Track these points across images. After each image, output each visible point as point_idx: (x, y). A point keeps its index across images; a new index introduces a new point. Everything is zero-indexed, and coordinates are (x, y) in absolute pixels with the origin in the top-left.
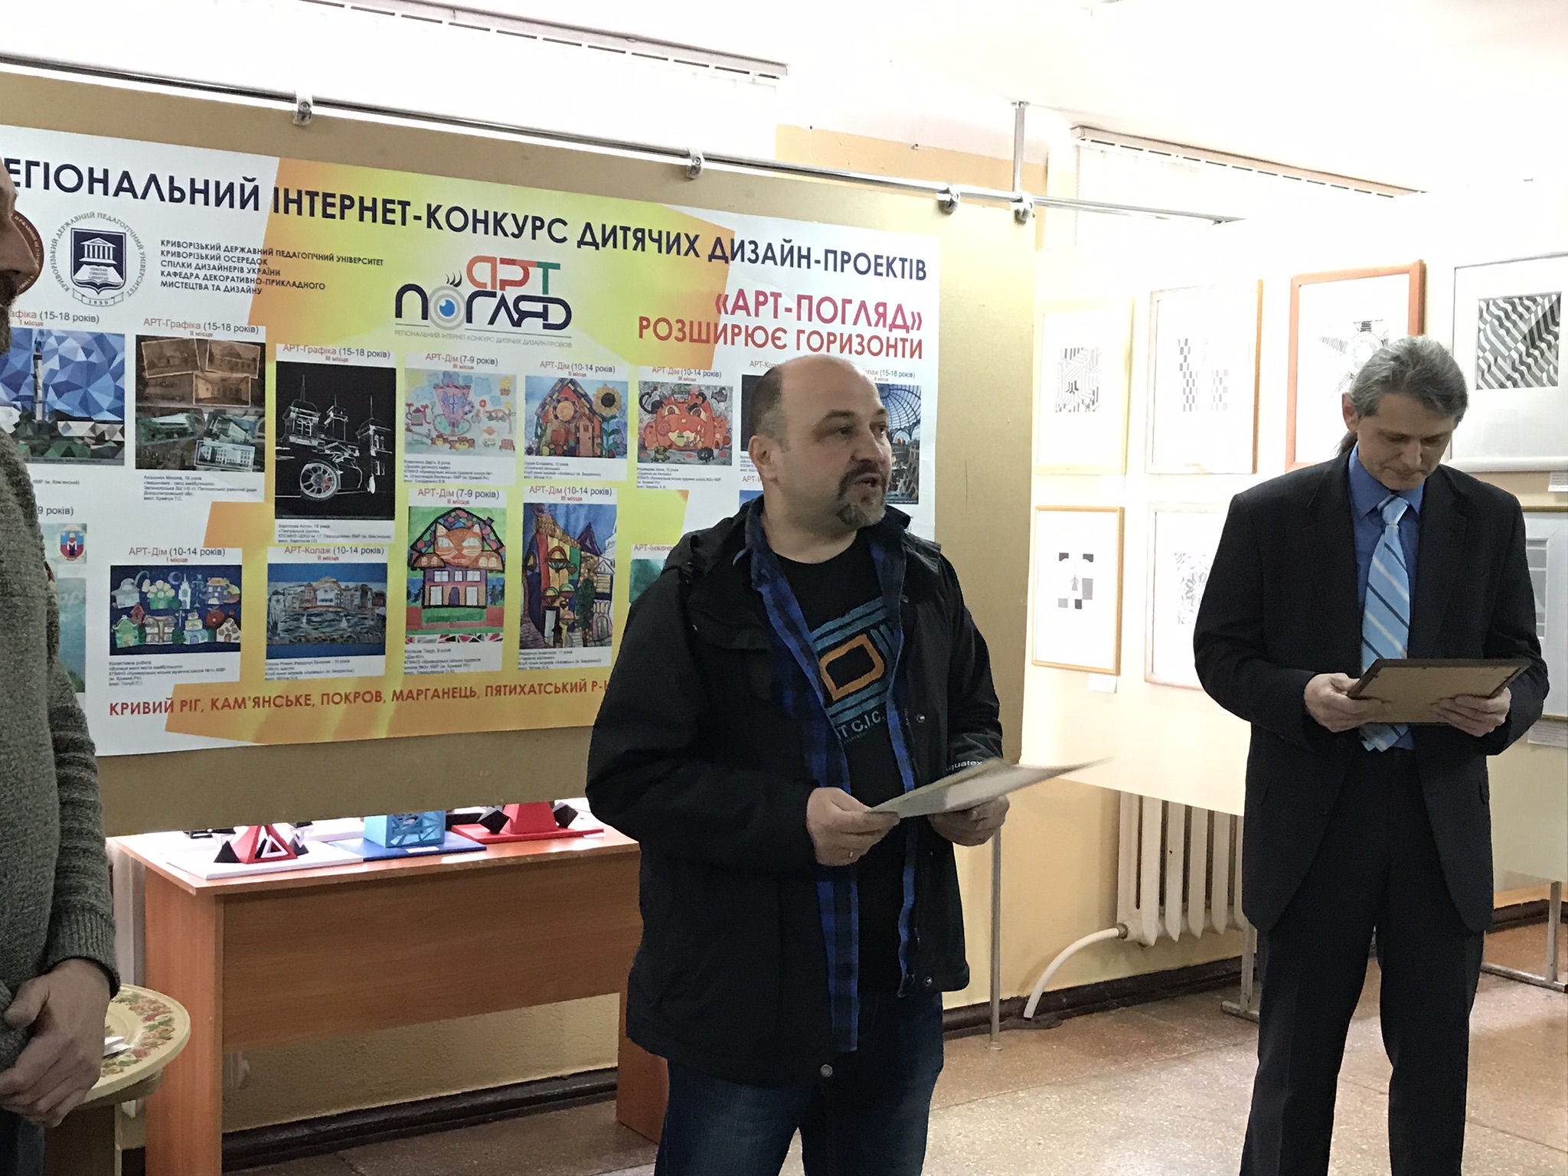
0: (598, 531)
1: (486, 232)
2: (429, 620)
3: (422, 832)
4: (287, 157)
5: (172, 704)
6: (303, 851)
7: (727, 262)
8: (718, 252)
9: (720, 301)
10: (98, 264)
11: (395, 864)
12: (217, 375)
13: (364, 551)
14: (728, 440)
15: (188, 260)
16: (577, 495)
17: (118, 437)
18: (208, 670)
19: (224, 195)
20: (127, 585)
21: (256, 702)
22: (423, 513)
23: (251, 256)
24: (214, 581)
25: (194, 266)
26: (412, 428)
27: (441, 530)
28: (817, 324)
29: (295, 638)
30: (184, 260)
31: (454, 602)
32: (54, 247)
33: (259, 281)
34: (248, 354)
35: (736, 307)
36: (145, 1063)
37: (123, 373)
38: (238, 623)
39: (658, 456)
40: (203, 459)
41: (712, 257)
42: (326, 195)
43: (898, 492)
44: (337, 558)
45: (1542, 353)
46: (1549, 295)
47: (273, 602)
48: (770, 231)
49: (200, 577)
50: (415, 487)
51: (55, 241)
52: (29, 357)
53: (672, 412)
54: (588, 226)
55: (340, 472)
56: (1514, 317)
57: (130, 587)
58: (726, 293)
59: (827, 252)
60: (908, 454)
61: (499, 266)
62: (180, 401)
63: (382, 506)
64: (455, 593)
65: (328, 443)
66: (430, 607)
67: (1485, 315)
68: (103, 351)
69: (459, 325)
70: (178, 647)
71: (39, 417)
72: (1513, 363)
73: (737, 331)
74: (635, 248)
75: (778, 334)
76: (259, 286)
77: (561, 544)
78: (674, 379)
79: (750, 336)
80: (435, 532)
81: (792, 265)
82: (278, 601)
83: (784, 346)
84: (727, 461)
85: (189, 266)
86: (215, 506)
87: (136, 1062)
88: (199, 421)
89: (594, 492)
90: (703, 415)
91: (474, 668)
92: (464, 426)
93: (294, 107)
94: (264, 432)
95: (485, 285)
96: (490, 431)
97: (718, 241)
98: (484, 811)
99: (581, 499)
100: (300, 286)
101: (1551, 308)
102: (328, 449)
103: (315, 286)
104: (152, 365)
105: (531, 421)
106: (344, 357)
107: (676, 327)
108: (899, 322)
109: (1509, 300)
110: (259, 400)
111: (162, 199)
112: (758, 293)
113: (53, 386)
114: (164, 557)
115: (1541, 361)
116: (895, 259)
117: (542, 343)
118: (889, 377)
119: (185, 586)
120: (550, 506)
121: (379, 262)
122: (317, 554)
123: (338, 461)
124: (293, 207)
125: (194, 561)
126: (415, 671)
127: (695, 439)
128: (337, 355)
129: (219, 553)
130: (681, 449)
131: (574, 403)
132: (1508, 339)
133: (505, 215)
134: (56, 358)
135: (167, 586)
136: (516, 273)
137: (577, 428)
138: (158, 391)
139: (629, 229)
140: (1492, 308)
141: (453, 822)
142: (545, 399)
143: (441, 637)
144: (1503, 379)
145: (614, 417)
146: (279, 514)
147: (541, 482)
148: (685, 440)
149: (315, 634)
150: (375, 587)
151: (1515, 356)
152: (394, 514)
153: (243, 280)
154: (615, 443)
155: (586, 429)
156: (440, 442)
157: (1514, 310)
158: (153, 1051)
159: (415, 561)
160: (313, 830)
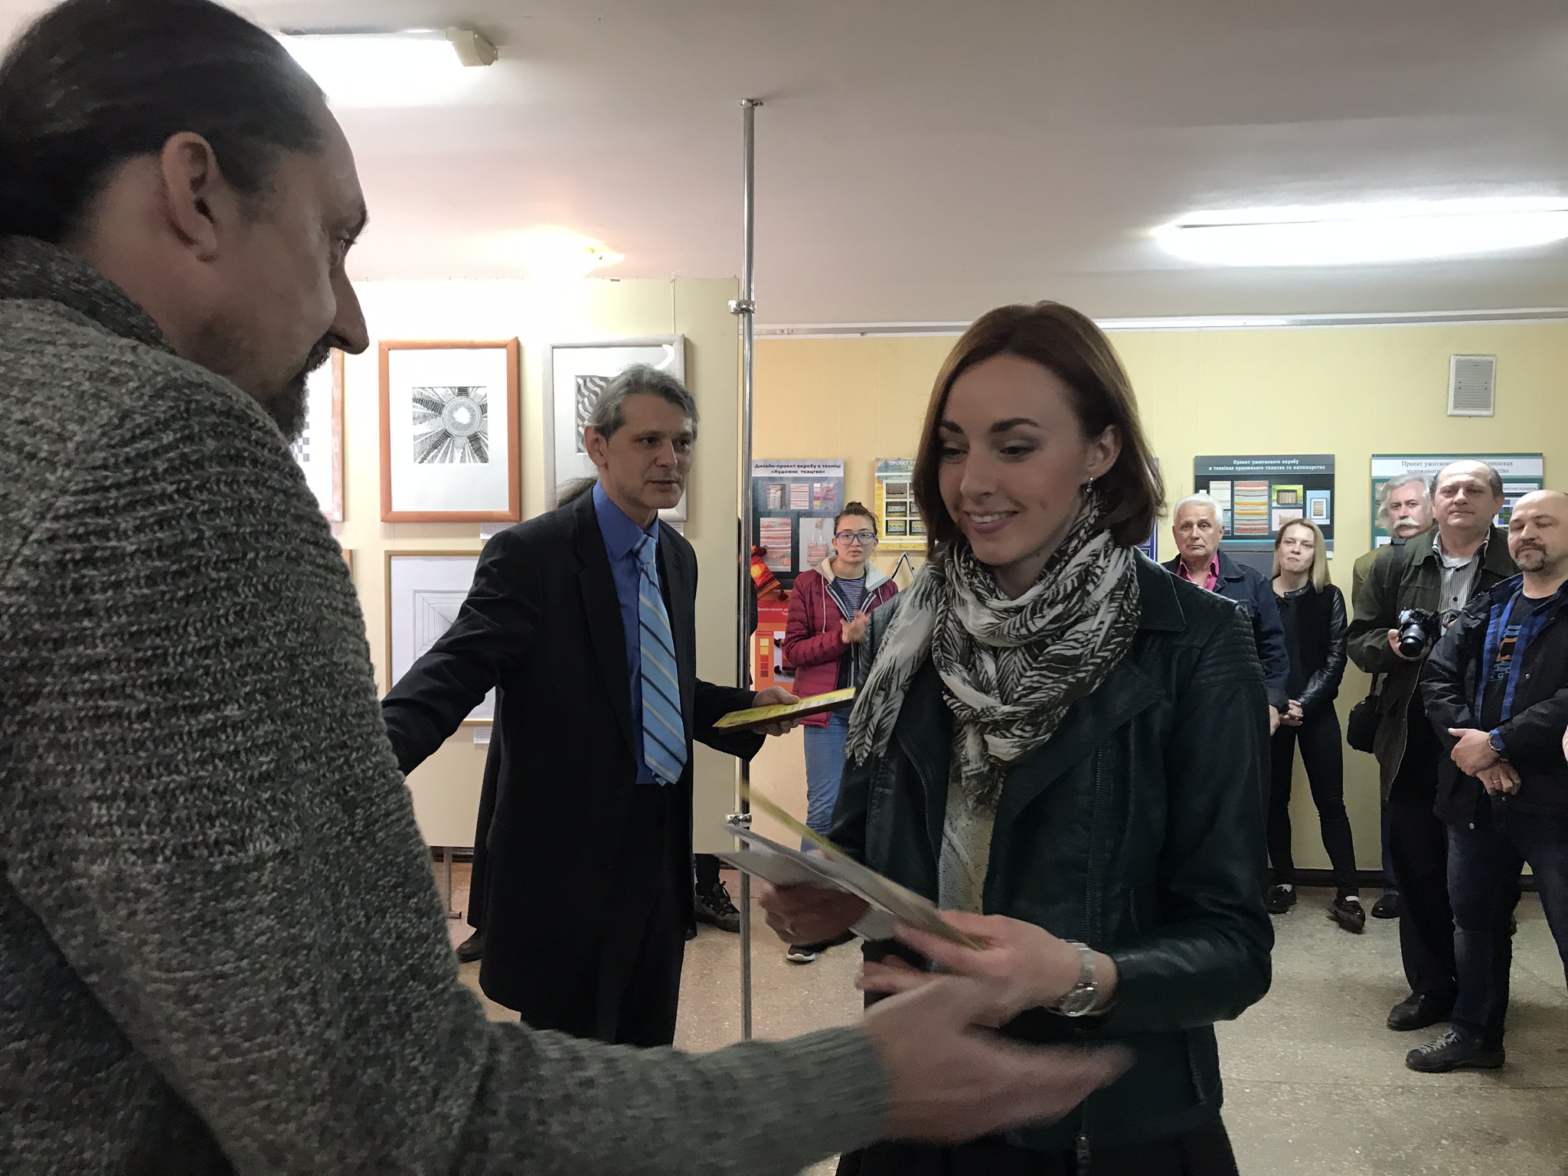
67: (583, 390)
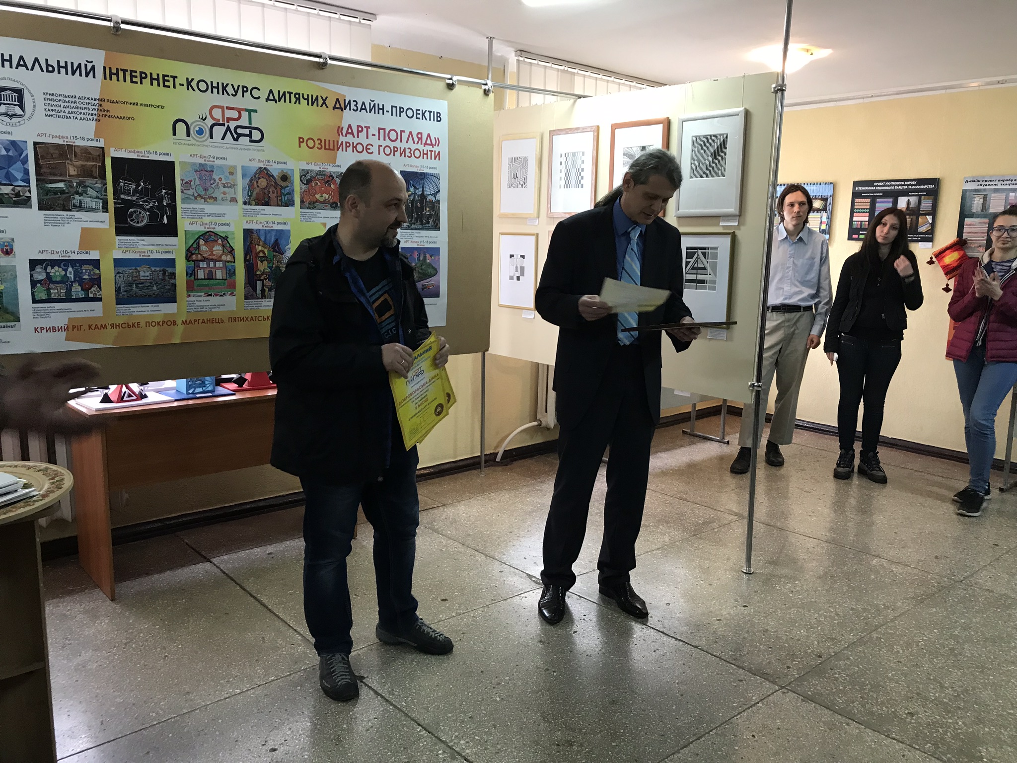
0: (282, 242)
1: (218, 93)
2: (198, 286)
3: (205, 387)
4: (109, 50)
5: (68, 327)
6: (145, 396)
7: (342, 111)
8: (338, 106)
9: (340, 130)
10: (10, 104)
11: (191, 402)
12: (80, 163)
13: (163, 252)
16: (270, 225)
17: (28, 194)
18: (85, 311)
19: (76, 70)
20: (38, 269)
21: (112, 326)
22: (192, 234)
24: (85, 267)
25: (62, 106)
26: (185, 191)
27: (202, 242)
28: (388, 142)
29: (130, 295)
30: (57, 103)
31: (210, 276)
33: (98, 115)
34: (95, 153)
35: (347, 133)
36: (47, 500)
37: (28, 160)
38: (100, 288)
39: (311, 206)
40: (75, 206)
41: (334, 108)
42: (131, 71)
43: (430, 225)
44: (149, 256)
45: (719, 162)
46: (723, 135)
47: (117, 277)
48: (363, 96)
49: (78, 265)
50: (187, 221)
53: (317, 184)
54: (271, 91)
55: (148, 213)
56: (708, 145)
57: (41, 270)
58: (342, 126)
59: (392, 107)
60: (435, 205)
62: (60, 176)
63: (171, 230)
64: (211, 273)
65: (141, 198)
66: (198, 279)
67: (695, 143)
68: (16, 150)
69: (206, 140)
70: (69, 299)
72: (707, 166)
73: (348, 145)
74: (295, 103)
75: (368, 147)
76: (99, 118)
77: (263, 249)
78: (317, 168)
79: (355, 147)
80: (199, 243)
81: (375, 113)
82: (120, 277)
83: (372, 153)
85: (60, 106)
86: (84, 230)
87: (41, 500)
88: (72, 187)
89: (278, 223)
91: (222, 309)
92: (211, 191)
93: (111, 24)
94: (106, 192)
95: (219, 120)
96: (224, 193)
97: (338, 100)
98: (234, 376)
99: (272, 227)
100: (121, 118)
101: (724, 140)
102: (143, 201)
103: (129, 118)
104: (43, 157)
105: (245, 188)
106: (147, 155)
107: (317, 142)
108: (429, 142)
109: (706, 137)
110: (103, 177)
111: (42, 71)
112: (358, 126)
114: (57, 255)
115: (718, 165)
116: (426, 111)
117: (249, 149)
118: (426, 169)
119: (70, 269)
120: (257, 230)
121: (162, 107)
122: (139, 254)
123: (147, 207)
124: (114, 77)
125: (74, 257)
126: (192, 310)
128: (143, 154)
129: (87, 253)
130: (321, 202)
131: (267, 179)
132: (704, 155)
133: (227, 85)
135: (60, 269)
136: (235, 114)
137: (269, 192)
138: (47, 170)
139: (292, 93)
140: (698, 140)
141: (219, 382)
142: (252, 178)
143: (205, 294)
144: (702, 173)
145: (288, 187)
146: (118, 234)
147: (251, 218)
148: (324, 198)
149: (140, 293)
150: (170, 270)
151: (707, 163)
152: (177, 234)
153: (89, 114)
154: (288, 199)
155: (273, 193)
156: (199, 198)
157: (708, 141)
158: (51, 495)
159: (190, 256)
160: (148, 387)
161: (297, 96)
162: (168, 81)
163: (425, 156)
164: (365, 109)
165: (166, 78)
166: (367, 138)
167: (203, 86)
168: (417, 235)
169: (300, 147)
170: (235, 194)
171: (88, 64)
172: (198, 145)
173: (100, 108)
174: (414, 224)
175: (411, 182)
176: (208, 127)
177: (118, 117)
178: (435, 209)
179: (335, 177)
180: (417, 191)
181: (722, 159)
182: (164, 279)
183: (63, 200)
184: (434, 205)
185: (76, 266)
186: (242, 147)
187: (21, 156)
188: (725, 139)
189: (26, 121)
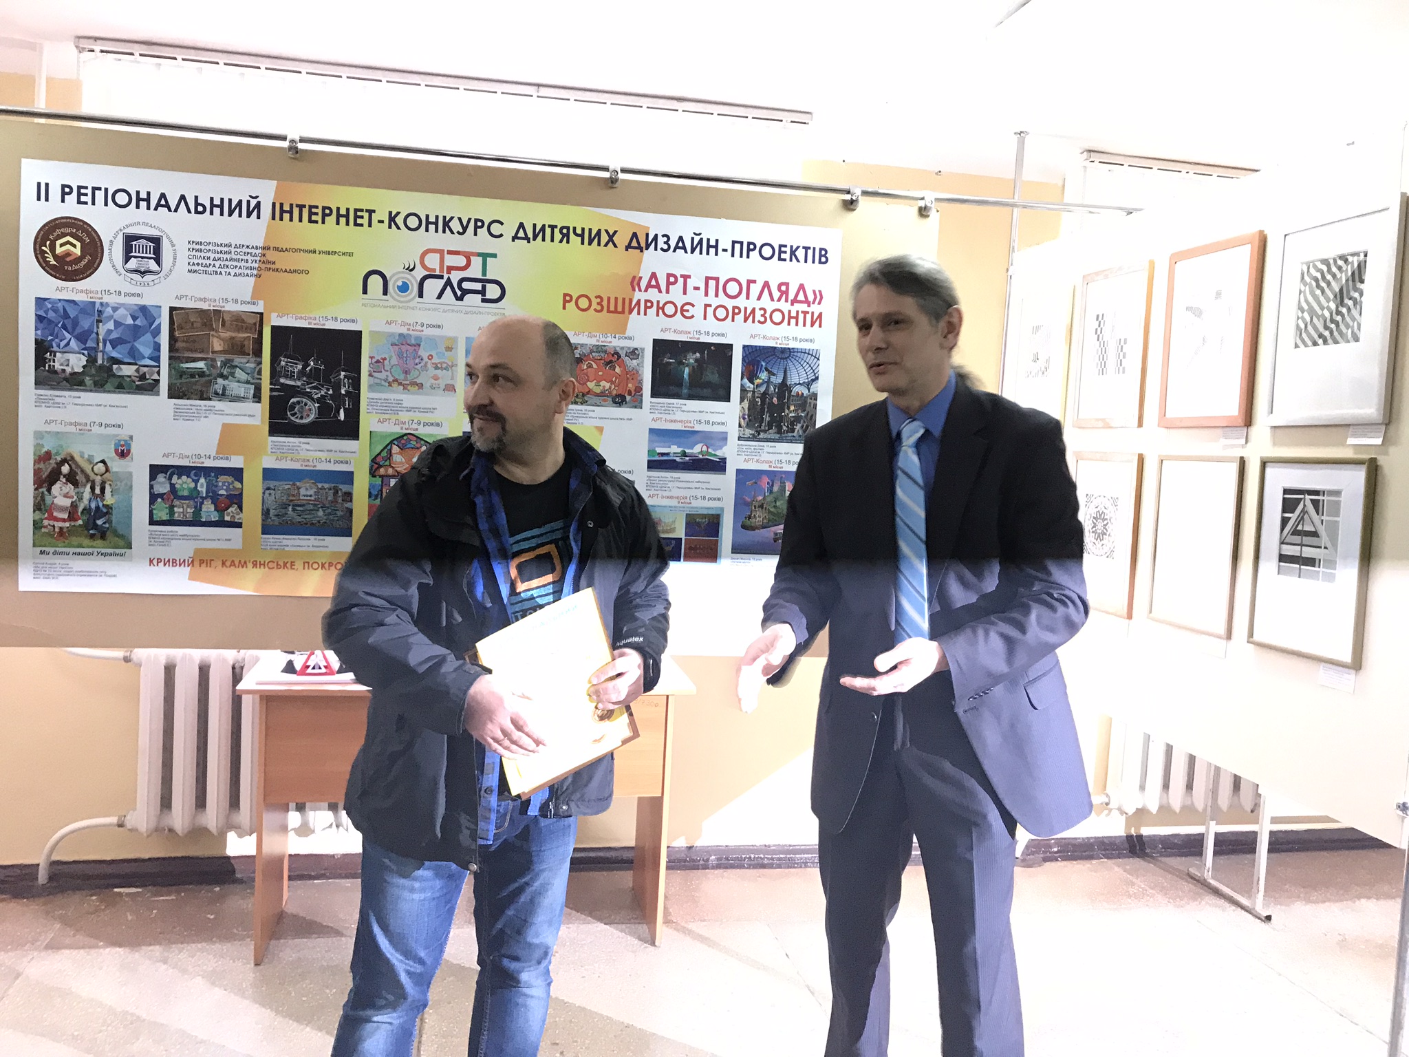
1: (437, 231)
4: (282, 180)
5: (192, 562)
7: (642, 251)
8: (634, 244)
9: (635, 282)
10: (142, 258)
12: (228, 334)
13: (336, 462)
14: (639, 389)
15: (208, 255)
17: (155, 377)
18: (219, 540)
19: (235, 208)
20: (161, 478)
21: (255, 564)
22: (382, 436)
23: (254, 251)
24: (222, 478)
25: (212, 259)
26: (374, 374)
27: (395, 449)
28: (723, 300)
29: (283, 521)
30: (205, 254)
32: (111, 245)
33: (259, 269)
34: (251, 321)
35: (649, 286)
37: (159, 332)
38: (240, 508)
39: (577, 400)
40: (216, 393)
41: (628, 247)
42: (311, 207)
43: (795, 434)
44: (315, 466)
45: (1349, 310)
46: (1357, 254)
47: (267, 495)
48: (681, 227)
49: (213, 474)
50: (375, 418)
51: (111, 241)
52: (93, 322)
53: (590, 366)
54: (521, 225)
55: (317, 405)
56: (1329, 277)
57: (164, 480)
58: (640, 275)
59: (734, 242)
61: (447, 257)
62: (200, 352)
63: (350, 430)
65: (309, 384)
68: (146, 318)
70: (196, 522)
71: (100, 361)
72: (1325, 321)
73: (649, 304)
74: (561, 241)
75: (686, 307)
76: (260, 273)
78: (593, 341)
79: (661, 308)
80: (390, 450)
81: (702, 253)
82: (270, 494)
83: (693, 316)
84: (638, 404)
85: (209, 258)
86: (225, 426)
88: (214, 366)
90: (618, 370)
92: (414, 374)
93: (285, 144)
94: (261, 375)
95: (434, 270)
96: (436, 378)
97: (635, 235)
100: (290, 272)
101: (1359, 266)
102: (309, 388)
103: (301, 272)
104: (180, 328)
106: (322, 322)
107: (595, 301)
108: (801, 297)
109: (1325, 262)
110: (258, 352)
111: (189, 212)
112: (669, 276)
113: (110, 341)
114: (188, 460)
115: (1348, 318)
116: (798, 247)
117: (480, 313)
118: (790, 342)
119: (202, 480)
121: (351, 254)
122: (300, 463)
123: (316, 397)
124: (286, 216)
125: (209, 463)
127: (610, 388)
128: (317, 321)
129: (227, 459)
130: (597, 395)
132: (1322, 299)
133: (452, 218)
134: (112, 321)
135: (190, 480)
136: (461, 261)
138: (184, 345)
139: (556, 227)
140: (1312, 271)
144: (1316, 336)
146: (272, 433)
148: (601, 388)
149: (299, 519)
150: (344, 488)
151: (1327, 314)
152: (358, 436)
153: (247, 268)
156: (395, 385)
157: (1329, 270)
159: (376, 469)
161: (565, 231)
162: (362, 217)
163: (793, 321)
164: (684, 248)
165: (359, 214)
166: (685, 293)
167: (413, 222)
168: (771, 450)
169: (564, 308)
170: (452, 378)
171: (251, 200)
172: (399, 307)
173: (262, 259)
174: (765, 431)
175: (764, 364)
176: (416, 281)
177: (286, 271)
178: (807, 409)
179: (623, 355)
180: (773, 379)
181: (1355, 302)
182: (335, 501)
183: (202, 385)
184: (805, 402)
185: (210, 476)
186: (469, 309)
187: (151, 325)
188: (1362, 265)
189: (162, 279)
